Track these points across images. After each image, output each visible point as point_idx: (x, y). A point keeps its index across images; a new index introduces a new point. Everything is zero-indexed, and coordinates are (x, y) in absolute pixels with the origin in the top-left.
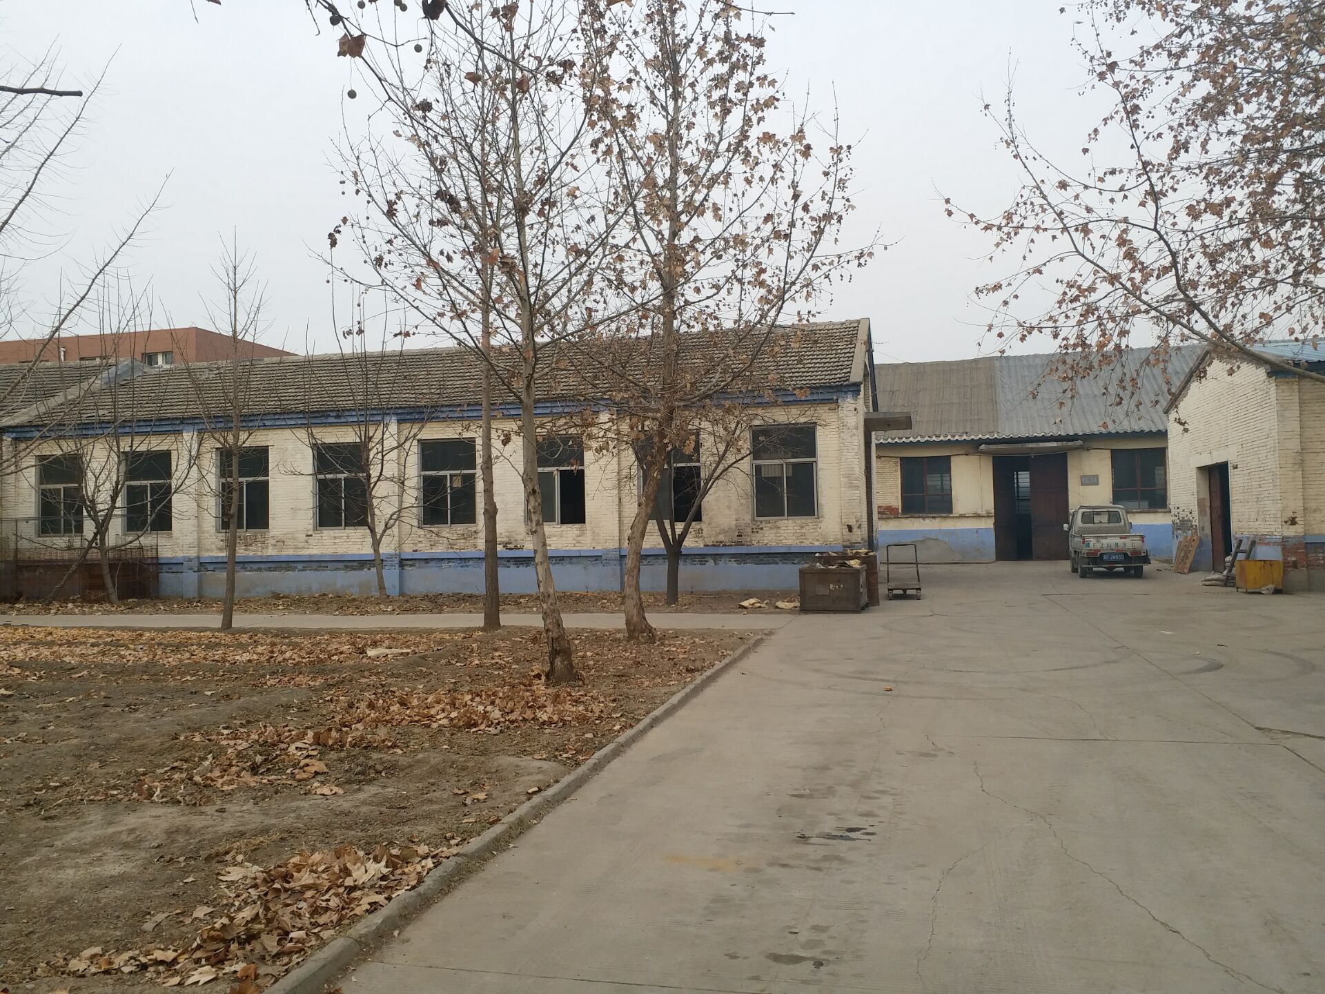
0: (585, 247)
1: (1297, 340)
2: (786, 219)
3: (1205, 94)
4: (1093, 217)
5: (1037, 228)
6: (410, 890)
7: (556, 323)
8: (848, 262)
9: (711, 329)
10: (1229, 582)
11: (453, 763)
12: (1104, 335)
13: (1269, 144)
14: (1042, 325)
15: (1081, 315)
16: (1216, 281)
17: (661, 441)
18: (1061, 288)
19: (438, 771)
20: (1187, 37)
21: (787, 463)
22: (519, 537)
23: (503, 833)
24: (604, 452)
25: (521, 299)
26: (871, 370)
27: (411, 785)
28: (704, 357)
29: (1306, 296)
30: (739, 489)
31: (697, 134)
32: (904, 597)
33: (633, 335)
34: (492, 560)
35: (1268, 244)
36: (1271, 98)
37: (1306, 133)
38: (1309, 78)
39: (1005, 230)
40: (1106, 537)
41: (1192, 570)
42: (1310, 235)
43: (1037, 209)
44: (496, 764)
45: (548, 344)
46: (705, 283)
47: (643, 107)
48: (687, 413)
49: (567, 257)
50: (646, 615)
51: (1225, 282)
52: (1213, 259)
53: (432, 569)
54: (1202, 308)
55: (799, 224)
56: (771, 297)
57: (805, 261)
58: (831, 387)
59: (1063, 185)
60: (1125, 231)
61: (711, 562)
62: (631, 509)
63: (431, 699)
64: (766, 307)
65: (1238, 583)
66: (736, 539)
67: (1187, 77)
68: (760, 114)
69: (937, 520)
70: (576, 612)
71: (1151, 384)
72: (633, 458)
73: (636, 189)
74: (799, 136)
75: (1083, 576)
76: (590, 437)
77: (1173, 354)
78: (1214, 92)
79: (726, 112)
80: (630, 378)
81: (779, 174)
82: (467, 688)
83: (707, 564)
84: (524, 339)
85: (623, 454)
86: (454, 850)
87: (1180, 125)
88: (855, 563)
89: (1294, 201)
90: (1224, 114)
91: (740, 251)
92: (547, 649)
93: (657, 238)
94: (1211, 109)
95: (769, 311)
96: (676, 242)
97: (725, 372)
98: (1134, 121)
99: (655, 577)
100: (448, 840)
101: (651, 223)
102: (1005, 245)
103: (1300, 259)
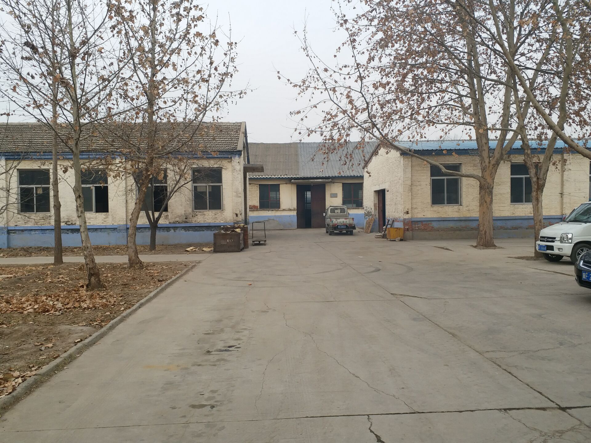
0: (107, 77)
1: (410, 141)
2: (207, 73)
3: (381, 38)
4: (337, 85)
5: (315, 88)
6: (8, 395)
7: (92, 113)
8: (235, 95)
9: (172, 121)
10: (384, 236)
11: (35, 330)
12: (340, 135)
13: (403, 61)
14: (316, 130)
15: (332, 127)
16: (383, 116)
17: (147, 173)
18: (325, 115)
19: (27, 335)
20: (374, 13)
21: (209, 186)
22: (74, 219)
23: (61, 362)
24: (118, 177)
25: (73, 100)
26: (246, 145)
27: (11, 342)
28: (168, 134)
29: (414, 124)
30: (186, 197)
31: (165, 29)
32: (259, 244)
33: (133, 122)
34: (58, 230)
35: (402, 102)
36: (405, 43)
37: (416, 58)
38: (418, 36)
39: (302, 87)
40: (339, 219)
41: (371, 232)
42: (417, 99)
43: (316, 79)
44: (58, 329)
45: (87, 123)
46: (169, 99)
47: (138, 13)
48: (160, 160)
49: (98, 81)
50: (139, 256)
51: (386, 116)
52: (382, 106)
53: (26, 235)
54: (377, 126)
55: (213, 76)
56: (200, 109)
57: (216, 93)
58: (229, 152)
59: (326, 70)
60: (349, 92)
61: (172, 231)
62: (132, 206)
63: (24, 299)
64: (198, 113)
65: (388, 237)
66: (184, 220)
67: (374, 29)
68: (195, 23)
69: (274, 211)
70: (104, 255)
71: (358, 157)
72: (133, 181)
73: (134, 52)
74: (213, 35)
75: (330, 235)
76: (111, 170)
77: (366, 144)
78: (384, 37)
79: (179, 20)
80: (131, 142)
81: (204, 52)
82: (44, 293)
83: (171, 231)
84: (74, 121)
85: (128, 179)
86: (34, 373)
87: (371, 49)
88: (238, 230)
89: (412, 85)
90: (387, 46)
91: (186, 86)
92: (87, 273)
93: (145, 76)
94: (383, 44)
95: (199, 115)
96: (155, 79)
97: (178, 142)
98: (354, 45)
99: (144, 238)
100: (30, 368)
101: (142, 69)
102: (302, 94)
103: (413, 109)
